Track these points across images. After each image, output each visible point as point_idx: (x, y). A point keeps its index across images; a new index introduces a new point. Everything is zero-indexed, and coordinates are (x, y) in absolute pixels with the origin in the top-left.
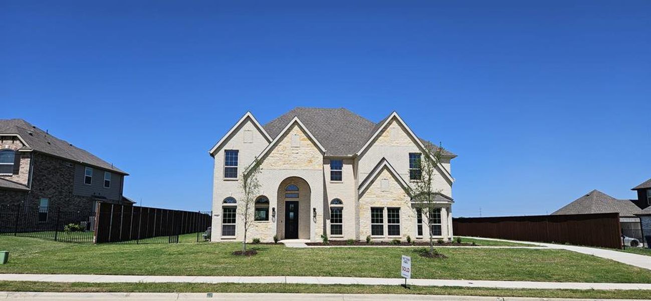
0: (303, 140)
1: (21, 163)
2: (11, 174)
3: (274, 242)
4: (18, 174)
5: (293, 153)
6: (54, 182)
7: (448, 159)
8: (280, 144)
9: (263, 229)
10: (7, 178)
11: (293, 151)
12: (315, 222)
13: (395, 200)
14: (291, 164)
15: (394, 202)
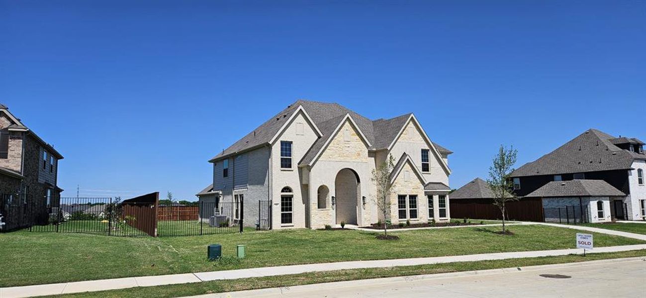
0: (353, 134)
1: (9, 145)
3: (341, 227)
4: (7, 158)
5: (345, 147)
7: (445, 154)
8: (335, 138)
9: (325, 216)
12: (364, 209)
14: (345, 156)
15: (413, 190)
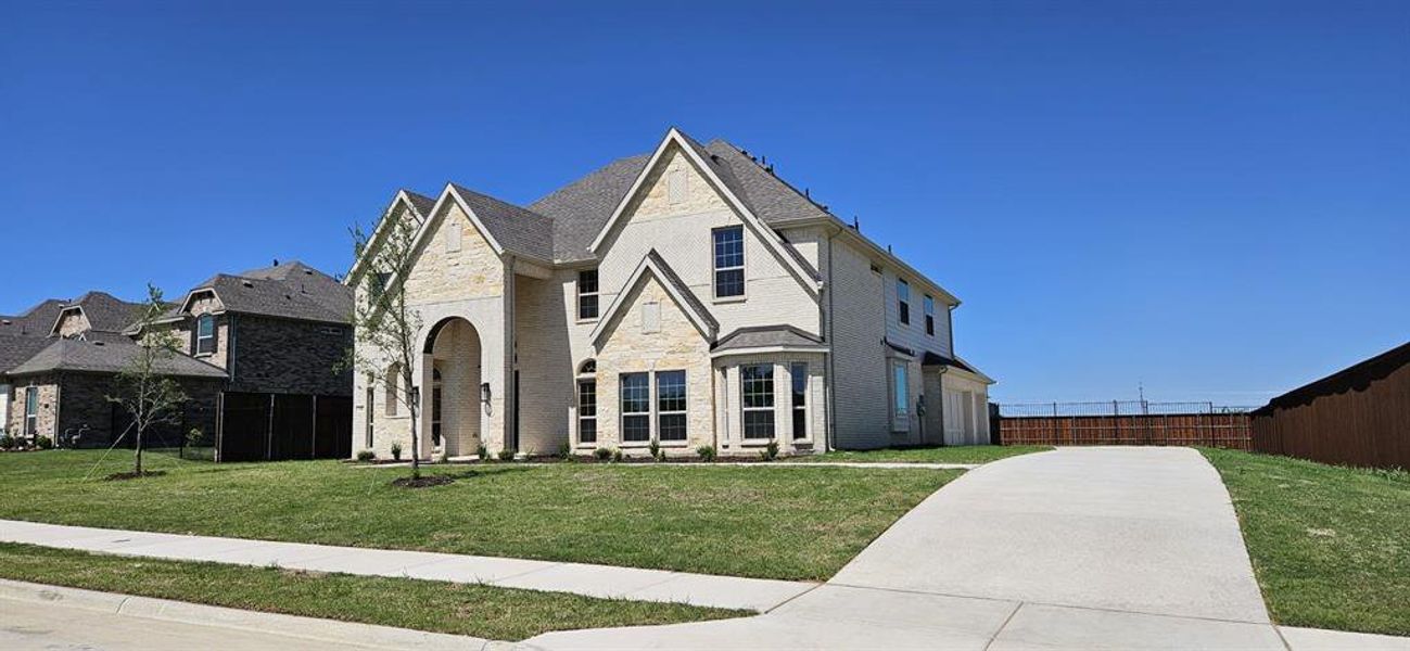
0: (469, 233)
1: (219, 334)
2: (209, 354)
3: (392, 457)
4: (217, 352)
5: (449, 266)
6: (293, 363)
8: (426, 249)
9: (400, 432)
10: (207, 360)
11: (450, 262)
12: (489, 415)
13: (673, 352)
14: (446, 290)
15: (670, 357)
